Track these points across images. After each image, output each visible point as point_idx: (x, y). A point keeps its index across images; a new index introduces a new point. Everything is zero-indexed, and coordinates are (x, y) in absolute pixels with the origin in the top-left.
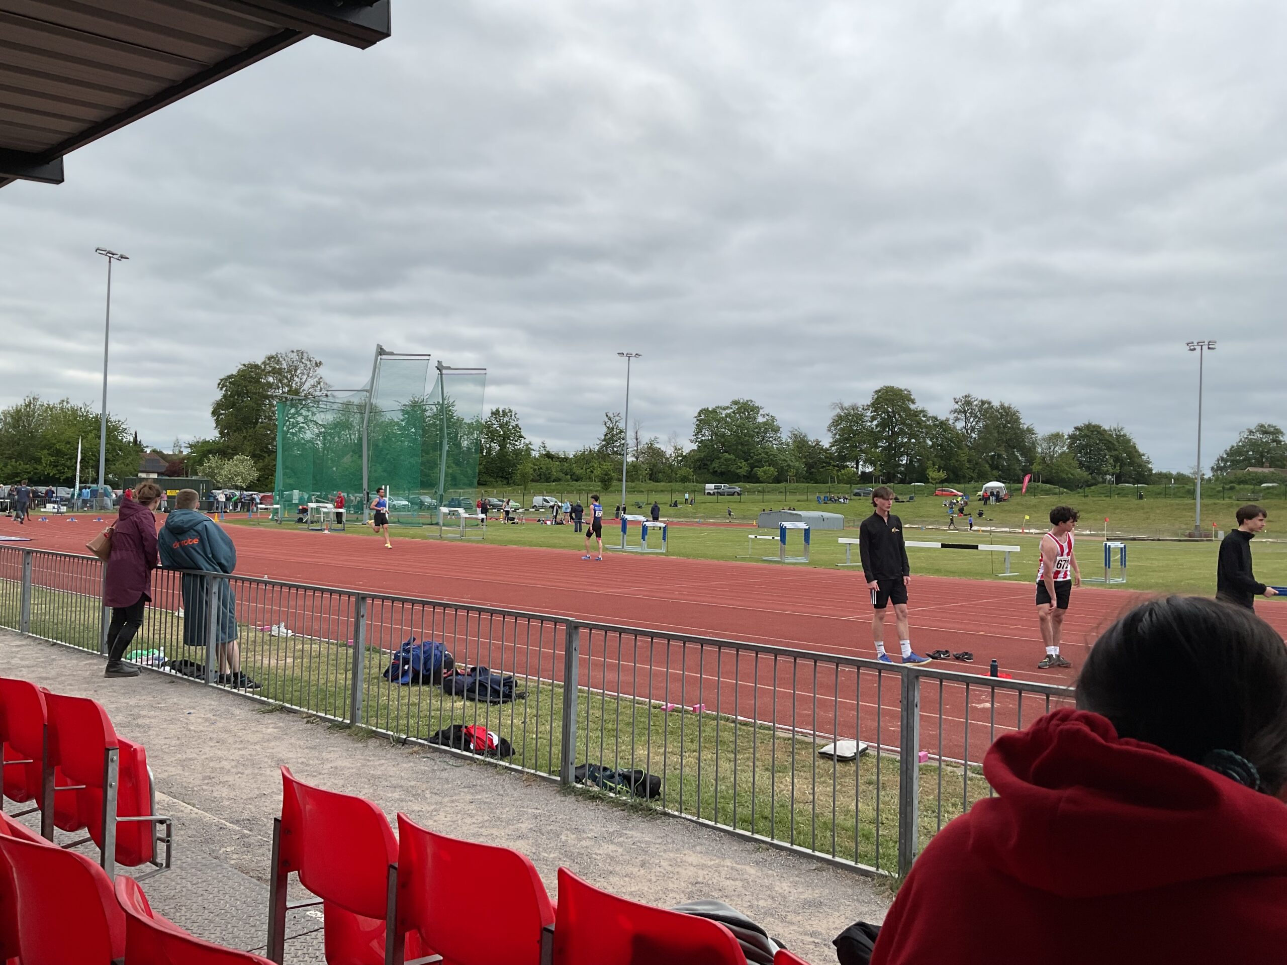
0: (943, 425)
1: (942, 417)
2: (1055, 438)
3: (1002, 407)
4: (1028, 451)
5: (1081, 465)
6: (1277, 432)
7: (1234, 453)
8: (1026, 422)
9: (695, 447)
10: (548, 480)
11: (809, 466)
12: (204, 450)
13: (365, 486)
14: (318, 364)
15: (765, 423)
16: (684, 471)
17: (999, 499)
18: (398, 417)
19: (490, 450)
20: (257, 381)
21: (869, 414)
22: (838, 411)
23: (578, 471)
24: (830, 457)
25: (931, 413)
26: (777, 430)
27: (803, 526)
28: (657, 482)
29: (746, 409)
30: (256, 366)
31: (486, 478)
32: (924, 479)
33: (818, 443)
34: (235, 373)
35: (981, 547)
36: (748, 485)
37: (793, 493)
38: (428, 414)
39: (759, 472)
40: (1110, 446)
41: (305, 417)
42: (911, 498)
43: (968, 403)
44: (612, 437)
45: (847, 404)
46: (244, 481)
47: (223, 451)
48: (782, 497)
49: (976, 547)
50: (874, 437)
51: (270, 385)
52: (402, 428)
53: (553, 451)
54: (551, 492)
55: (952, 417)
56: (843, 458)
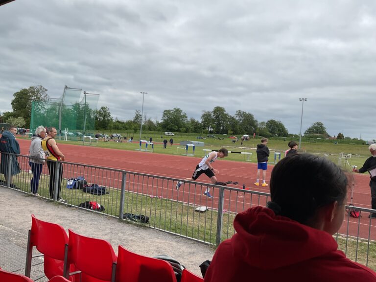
0: (233, 118)
1: (232, 116)
2: (263, 123)
3: (249, 114)
4: (255, 127)
5: (269, 131)
6: (322, 124)
7: (310, 129)
8: (255, 118)
9: (163, 121)
10: (118, 129)
11: (195, 128)
12: (8, 115)
13: (60, 128)
14: (46, 90)
15: (183, 115)
16: (159, 128)
17: (246, 139)
18: (71, 108)
19: (100, 119)
20: (27, 94)
21: (212, 114)
22: (204, 113)
23: (127, 127)
24: (201, 126)
25: (230, 115)
26: (186, 117)
27: (193, 145)
28: (151, 130)
29: (178, 111)
30: (26, 90)
31: (98, 127)
32: (227, 133)
33: (198, 122)
34: (19, 91)
35: (242, 153)
36: (178, 133)
37: (190, 136)
38: (81, 107)
39: (181, 129)
40: (277, 126)
41: (41, 106)
42: (223, 139)
43: (240, 112)
44: (138, 117)
45: (206, 111)
46: (21, 125)
47: (15, 116)
48: (187, 137)
49: (240, 153)
50: (214, 121)
51: (30, 96)
52: (72, 111)
53: (120, 120)
54: (119, 133)
55: (235, 116)
56: (205, 126)
